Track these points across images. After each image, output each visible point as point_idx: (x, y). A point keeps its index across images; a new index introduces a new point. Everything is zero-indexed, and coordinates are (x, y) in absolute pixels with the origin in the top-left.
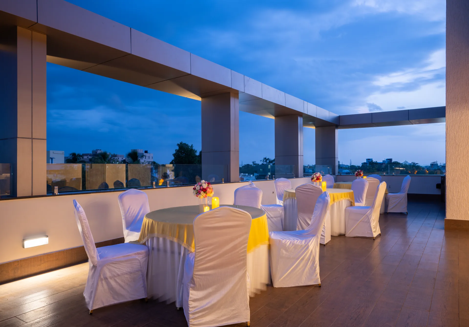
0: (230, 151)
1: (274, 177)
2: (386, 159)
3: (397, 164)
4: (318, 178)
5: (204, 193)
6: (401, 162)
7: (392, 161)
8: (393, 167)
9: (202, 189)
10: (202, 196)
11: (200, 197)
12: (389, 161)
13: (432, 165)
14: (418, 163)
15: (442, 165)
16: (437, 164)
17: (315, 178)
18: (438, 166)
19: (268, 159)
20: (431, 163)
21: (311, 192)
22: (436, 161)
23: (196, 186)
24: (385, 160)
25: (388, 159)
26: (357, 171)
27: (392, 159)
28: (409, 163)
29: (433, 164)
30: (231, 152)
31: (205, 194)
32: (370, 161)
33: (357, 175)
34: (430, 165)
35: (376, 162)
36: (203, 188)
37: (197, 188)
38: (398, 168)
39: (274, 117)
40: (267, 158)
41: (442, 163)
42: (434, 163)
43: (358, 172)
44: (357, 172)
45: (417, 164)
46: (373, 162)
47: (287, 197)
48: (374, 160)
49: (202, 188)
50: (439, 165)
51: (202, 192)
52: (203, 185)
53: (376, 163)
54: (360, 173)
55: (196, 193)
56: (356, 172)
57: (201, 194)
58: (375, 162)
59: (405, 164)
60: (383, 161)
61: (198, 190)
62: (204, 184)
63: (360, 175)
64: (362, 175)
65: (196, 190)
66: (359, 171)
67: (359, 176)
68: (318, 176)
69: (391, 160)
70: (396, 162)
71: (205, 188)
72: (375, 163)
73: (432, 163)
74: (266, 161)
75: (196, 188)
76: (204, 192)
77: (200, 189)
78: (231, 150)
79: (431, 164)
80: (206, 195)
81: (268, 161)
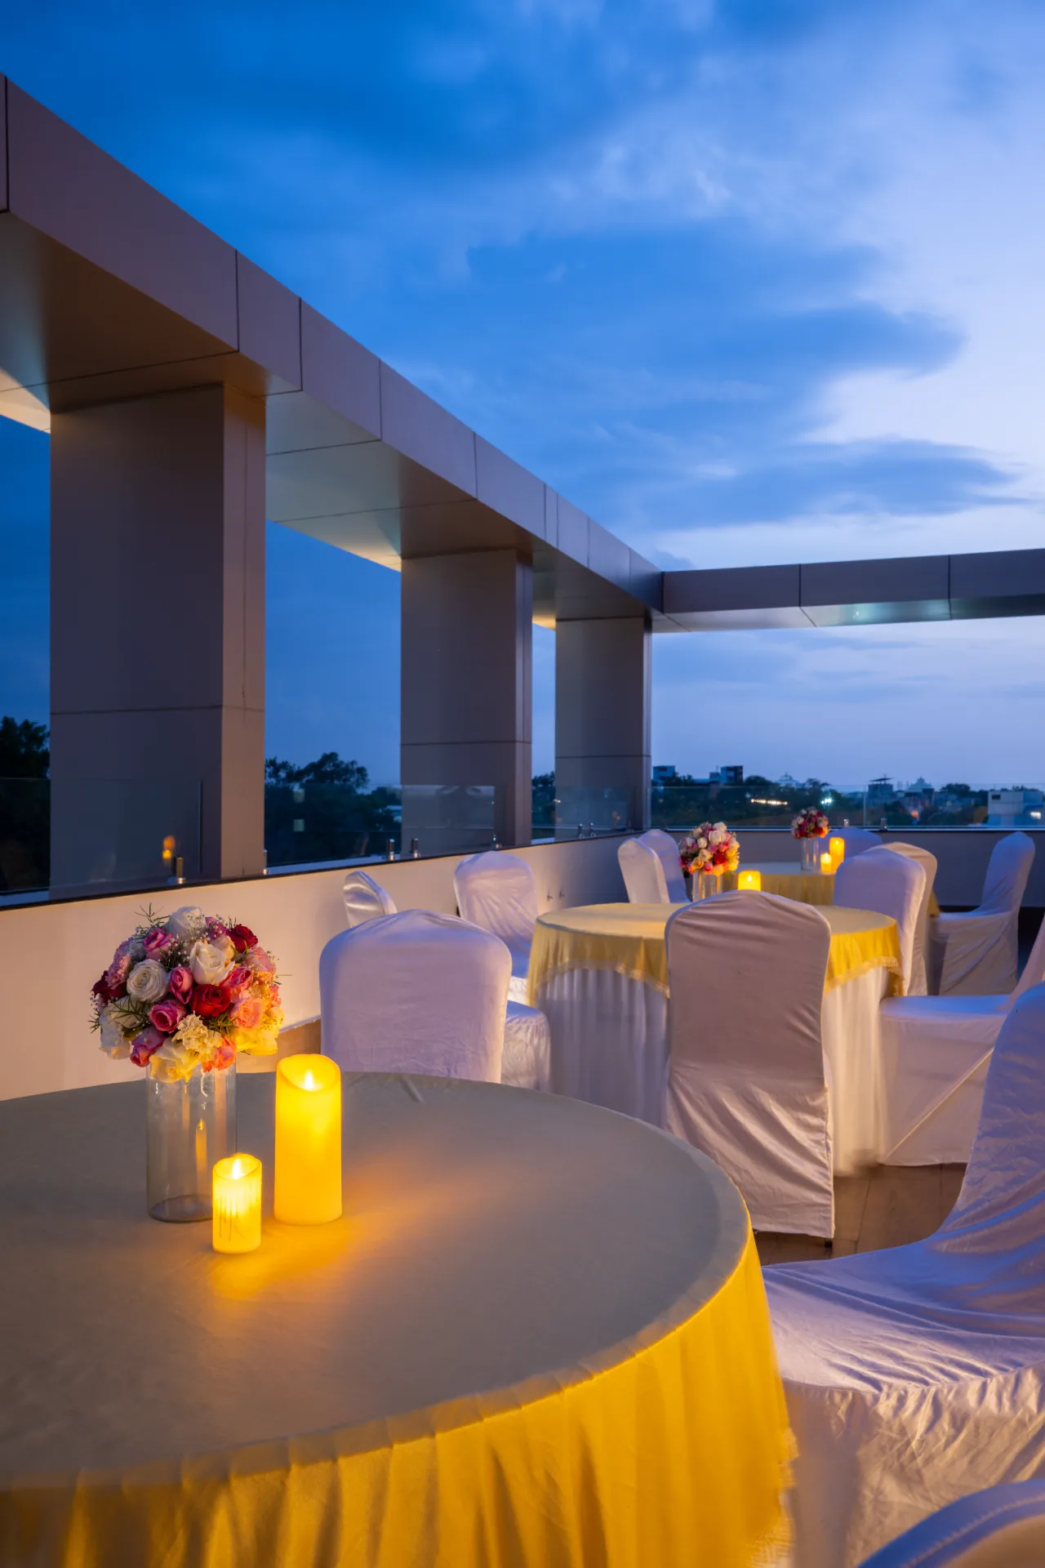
0: (220, 707)
1: (391, 847)
2: (722, 769)
3: (760, 785)
4: (718, 851)
5: (204, 1030)
6: (772, 776)
7: (741, 773)
8: (748, 796)
9: (185, 995)
10: (184, 1058)
11: (163, 1064)
12: (732, 774)
13: (874, 788)
14: (829, 782)
15: (904, 788)
16: (891, 787)
17: (705, 852)
18: (894, 795)
19: (284, 765)
20: (871, 783)
21: (759, 939)
22: (885, 775)
23: (130, 969)
24: (719, 771)
25: (729, 769)
26: (804, 812)
27: (741, 768)
28: (797, 784)
29: (877, 785)
30: (224, 710)
31: (216, 1040)
32: (668, 774)
33: (802, 832)
34: (867, 789)
35: (690, 777)
36: (195, 984)
37: (141, 985)
38: (763, 802)
39: (399, 560)
40: (279, 761)
41: (904, 783)
42: (879, 783)
43: (810, 821)
44: (804, 816)
45: (824, 784)
46: (679, 780)
47: (567, 959)
48: (682, 773)
49: (186, 984)
50: (895, 789)
51: (191, 1027)
52: (198, 953)
53: (689, 782)
54: (816, 824)
55: (128, 1032)
56: (801, 820)
57: (178, 1036)
58: (684, 777)
59: (787, 787)
60: (712, 775)
61: (145, 1005)
62: (205, 947)
63: (819, 830)
64: (826, 830)
65: (123, 1002)
66: (812, 815)
67: (812, 834)
68: (720, 840)
69: (737, 770)
70: (757, 778)
71: (216, 982)
72: (685, 781)
73: (875, 783)
74: (275, 774)
75: (124, 985)
76: (208, 1020)
77: (169, 995)
78: (226, 701)
79: (870, 786)
80: (229, 1049)
81: (282, 774)
